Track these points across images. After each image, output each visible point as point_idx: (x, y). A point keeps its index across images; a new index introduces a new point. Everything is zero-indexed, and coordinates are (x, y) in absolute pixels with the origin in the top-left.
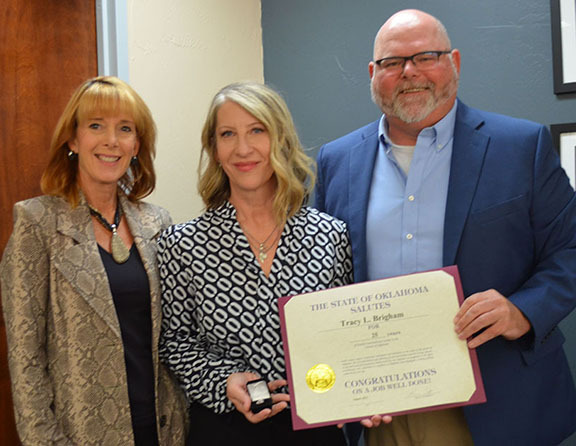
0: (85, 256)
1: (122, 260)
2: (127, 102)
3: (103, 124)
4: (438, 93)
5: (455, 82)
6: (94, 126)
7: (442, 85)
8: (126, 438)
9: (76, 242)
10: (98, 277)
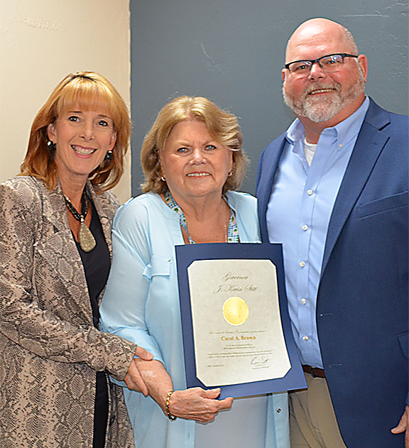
0: (64, 243)
1: (90, 249)
2: (106, 97)
3: (82, 118)
4: (344, 94)
5: (361, 83)
6: (73, 119)
7: (348, 87)
8: (87, 412)
9: (56, 230)
10: (76, 266)
